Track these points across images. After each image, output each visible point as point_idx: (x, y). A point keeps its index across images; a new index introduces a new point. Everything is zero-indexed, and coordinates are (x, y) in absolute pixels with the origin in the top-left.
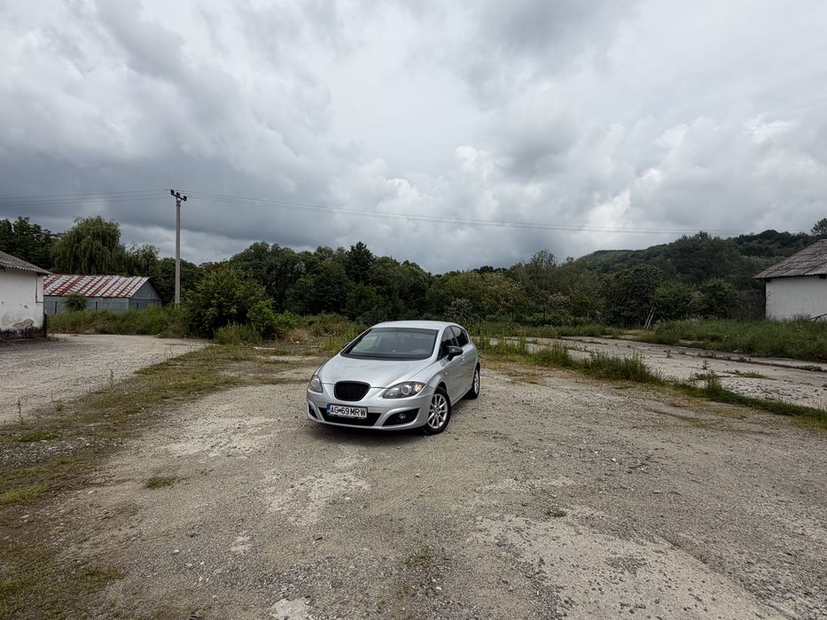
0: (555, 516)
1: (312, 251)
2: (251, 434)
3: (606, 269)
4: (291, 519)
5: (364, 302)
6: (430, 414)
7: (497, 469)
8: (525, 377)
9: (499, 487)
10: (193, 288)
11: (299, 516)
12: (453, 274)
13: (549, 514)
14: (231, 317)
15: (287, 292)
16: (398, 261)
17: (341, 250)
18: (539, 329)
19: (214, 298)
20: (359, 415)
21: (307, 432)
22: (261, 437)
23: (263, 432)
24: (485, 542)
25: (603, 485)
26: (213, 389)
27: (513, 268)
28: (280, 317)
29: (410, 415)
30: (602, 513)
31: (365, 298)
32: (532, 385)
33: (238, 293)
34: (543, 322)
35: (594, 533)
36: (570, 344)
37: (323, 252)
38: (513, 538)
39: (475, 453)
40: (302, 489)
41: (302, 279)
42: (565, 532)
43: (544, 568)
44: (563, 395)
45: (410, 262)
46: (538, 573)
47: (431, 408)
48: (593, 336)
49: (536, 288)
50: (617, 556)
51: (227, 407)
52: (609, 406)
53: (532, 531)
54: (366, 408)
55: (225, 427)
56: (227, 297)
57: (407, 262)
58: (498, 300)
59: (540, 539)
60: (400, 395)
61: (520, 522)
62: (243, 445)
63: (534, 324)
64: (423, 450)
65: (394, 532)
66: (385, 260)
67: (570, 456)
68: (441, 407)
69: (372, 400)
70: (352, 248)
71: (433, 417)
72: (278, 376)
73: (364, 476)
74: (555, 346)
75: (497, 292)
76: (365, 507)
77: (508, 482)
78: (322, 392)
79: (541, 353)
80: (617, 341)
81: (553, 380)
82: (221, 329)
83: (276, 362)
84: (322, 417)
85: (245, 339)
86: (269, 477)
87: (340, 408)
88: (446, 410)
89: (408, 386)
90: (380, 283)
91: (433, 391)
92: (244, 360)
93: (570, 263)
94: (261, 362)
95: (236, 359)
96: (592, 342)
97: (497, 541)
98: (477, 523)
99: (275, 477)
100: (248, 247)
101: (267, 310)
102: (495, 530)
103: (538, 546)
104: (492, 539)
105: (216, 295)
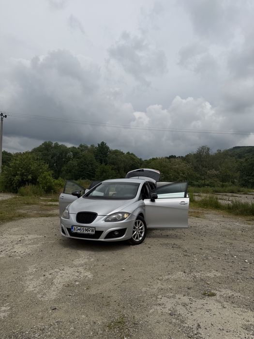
0: (209, 295)
1: (77, 146)
2: (26, 244)
3: (240, 156)
4: (39, 296)
5: (104, 174)
6: (134, 232)
7: (173, 266)
8: (193, 214)
9: (174, 277)
10: (8, 165)
11: (44, 294)
12: (153, 159)
13: (204, 294)
14: (28, 181)
15: (62, 169)
16: (124, 152)
17: (92, 146)
18: (202, 188)
19: (19, 170)
20: (90, 232)
21: (60, 244)
22: (32, 246)
23: (34, 243)
24: (162, 312)
25: (240, 277)
26: (11, 219)
27: (187, 156)
28: (56, 181)
29: (121, 232)
30: (239, 294)
31: (105, 172)
32: (197, 218)
33: (32, 168)
34: (204, 185)
35: (234, 307)
36: (219, 197)
37: (83, 148)
38: (181, 310)
39: (160, 256)
40: (50, 277)
41: (71, 162)
42: (215, 307)
43: (200, 331)
44: (215, 224)
45: (130, 153)
46: (196, 334)
47: (134, 228)
48: (233, 193)
49: (201, 167)
50: (250, 323)
51: (16, 229)
52: (243, 230)
53: (194, 305)
54: (95, 227)
55: (12, 240)
56: (27, 170)
57: (128, 153)
58: (178, 173)
59: (198, 311)
60: (115, 220)
61: (186, 299)
62: (20, 250)
63: (199, 186)
64: (128, 254)
65: (103, 305)
66: (116, 152)
67: (219, 259)
68: (140, 228)
69: (99, 222)
70: (99, 145)
71: (136, 234)
72: (50, 212)
73: (90, 269)
74: (210, 198)
75: (178, 169)
76: (87, 289)
77: (180, 274)
78: (69, 218)
79: (202, 201)
80: (247, 195)
81: (209, 216)
82: (22, 188)
83: (51, 205)
84: (68, 234)
85: (35, 193)
86: (31, 269)
87: (79, 228)
88: (144, 230)
89: (120, 215)
90: (113, 164)
91: (135, 218)
92: (33, 204)
93: (219, 153)
94: (42, 205)
95: (28, 204)
96: (233, 196)
97: (170, 312)
98: (158, 300)
99: (34, 270)
100: (41, 144)
101: (48, 177)
102: (169, 304)
103: (197, 315)
104: (167, 310)
105: (20, 169)
